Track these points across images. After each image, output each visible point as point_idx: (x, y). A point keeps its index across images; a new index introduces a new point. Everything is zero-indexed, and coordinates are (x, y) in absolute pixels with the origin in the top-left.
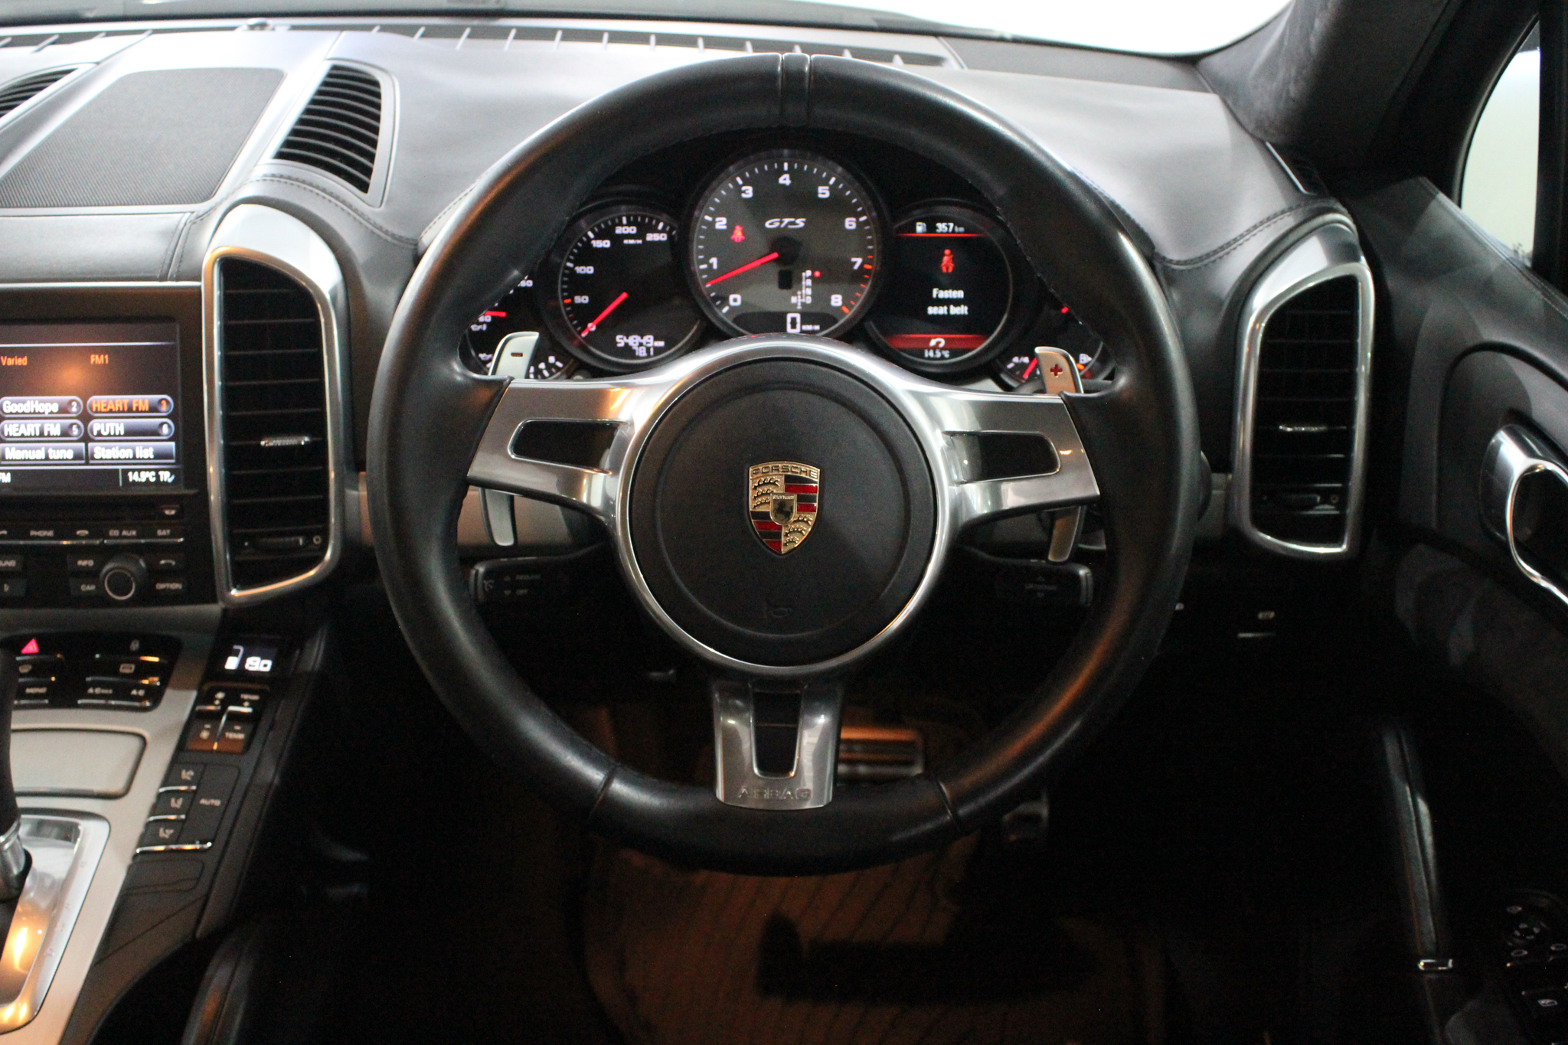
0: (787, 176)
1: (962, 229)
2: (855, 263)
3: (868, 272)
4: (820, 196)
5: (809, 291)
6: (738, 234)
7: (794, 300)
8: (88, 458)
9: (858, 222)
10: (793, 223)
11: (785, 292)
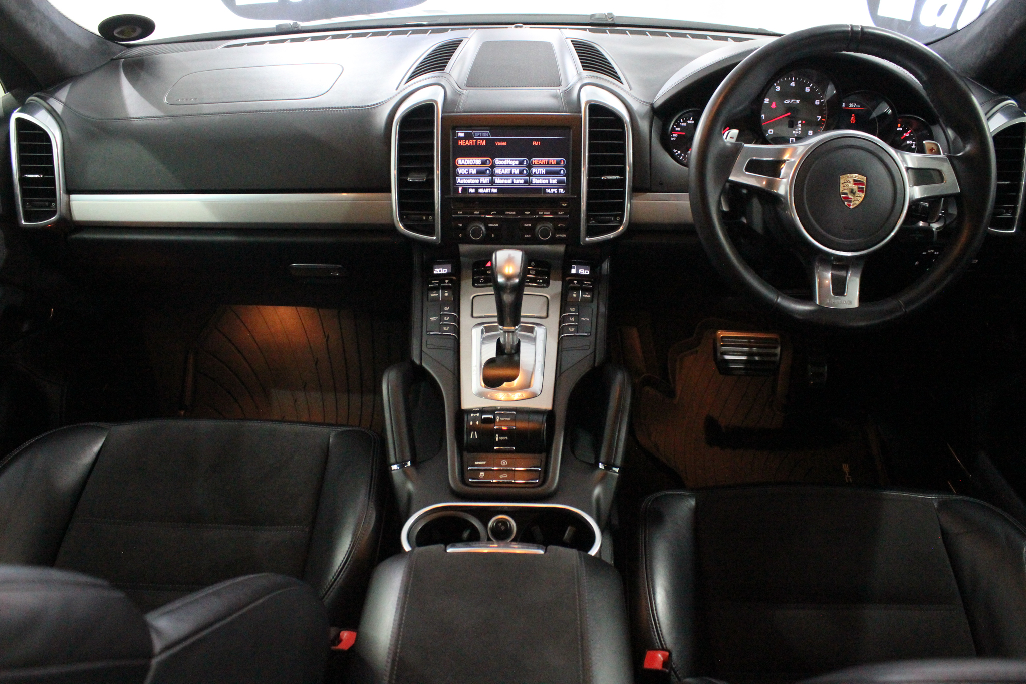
0: (793, 83)
1: (859, 106)
2: (818, 118)
3: (824, 122)
4: (806, 91)
5: (800, 129)
6: (773, 106)
7: (794, 132)
8: (530, 183)
9: (820, 102)
10: (795, 102)
11: (790, 129)
